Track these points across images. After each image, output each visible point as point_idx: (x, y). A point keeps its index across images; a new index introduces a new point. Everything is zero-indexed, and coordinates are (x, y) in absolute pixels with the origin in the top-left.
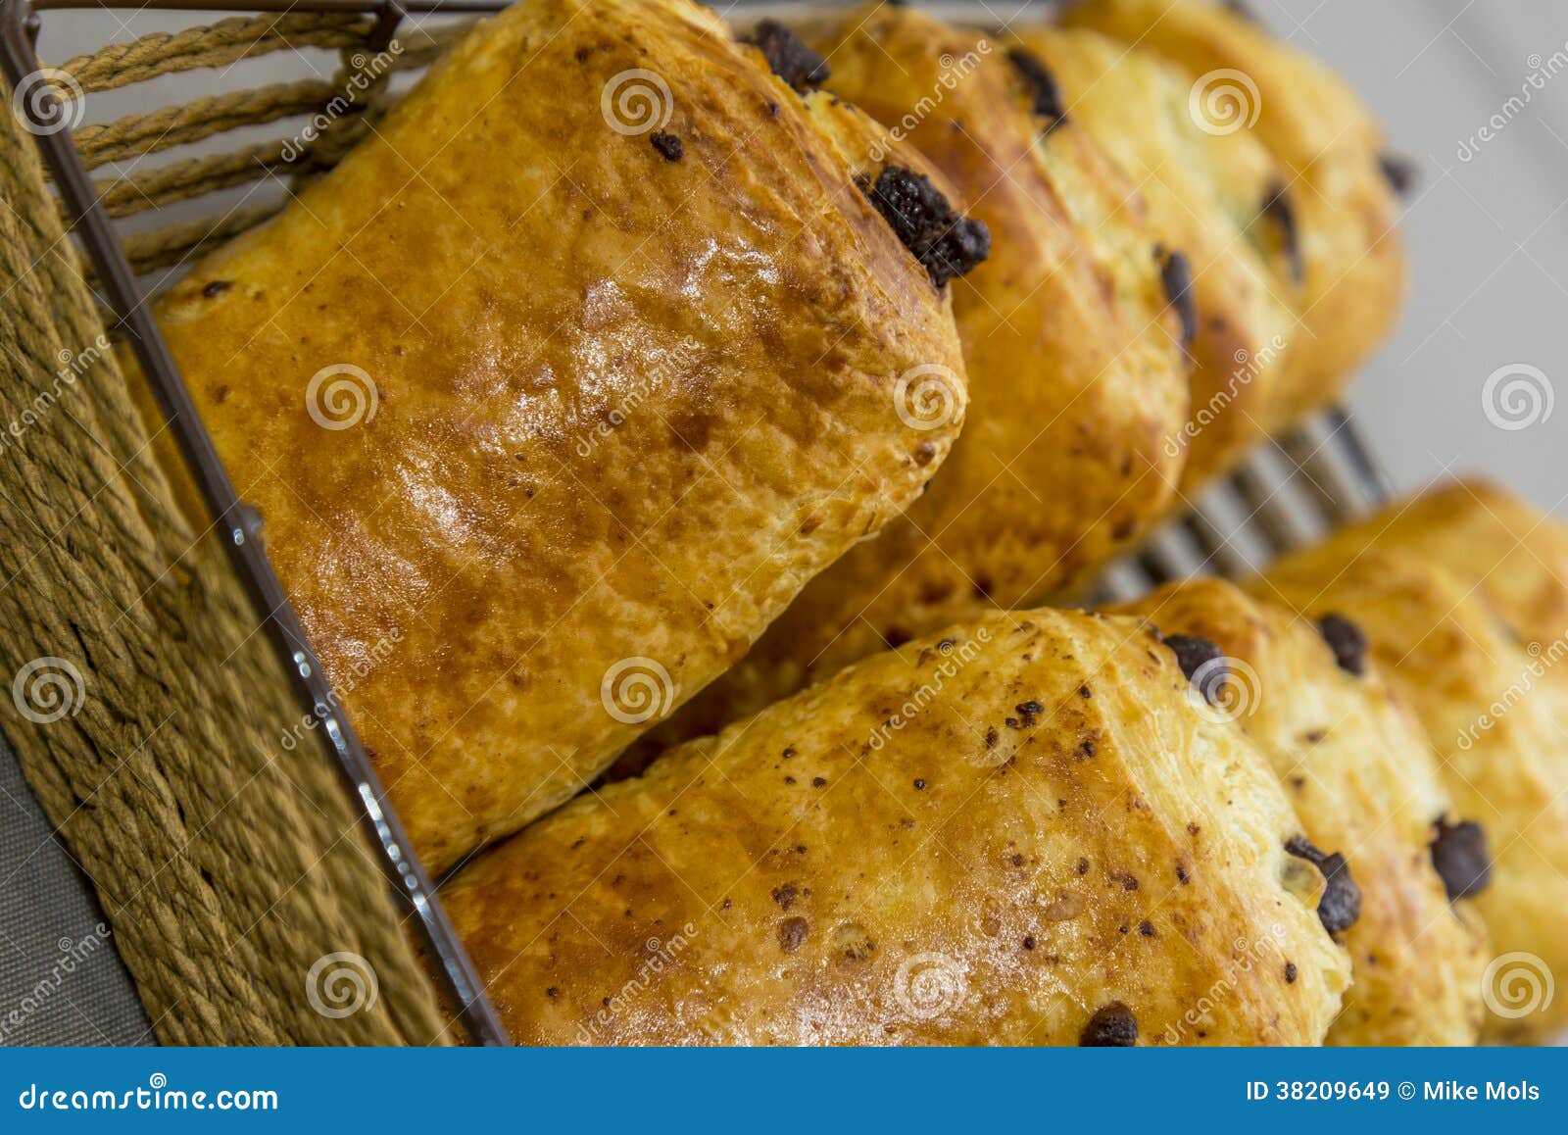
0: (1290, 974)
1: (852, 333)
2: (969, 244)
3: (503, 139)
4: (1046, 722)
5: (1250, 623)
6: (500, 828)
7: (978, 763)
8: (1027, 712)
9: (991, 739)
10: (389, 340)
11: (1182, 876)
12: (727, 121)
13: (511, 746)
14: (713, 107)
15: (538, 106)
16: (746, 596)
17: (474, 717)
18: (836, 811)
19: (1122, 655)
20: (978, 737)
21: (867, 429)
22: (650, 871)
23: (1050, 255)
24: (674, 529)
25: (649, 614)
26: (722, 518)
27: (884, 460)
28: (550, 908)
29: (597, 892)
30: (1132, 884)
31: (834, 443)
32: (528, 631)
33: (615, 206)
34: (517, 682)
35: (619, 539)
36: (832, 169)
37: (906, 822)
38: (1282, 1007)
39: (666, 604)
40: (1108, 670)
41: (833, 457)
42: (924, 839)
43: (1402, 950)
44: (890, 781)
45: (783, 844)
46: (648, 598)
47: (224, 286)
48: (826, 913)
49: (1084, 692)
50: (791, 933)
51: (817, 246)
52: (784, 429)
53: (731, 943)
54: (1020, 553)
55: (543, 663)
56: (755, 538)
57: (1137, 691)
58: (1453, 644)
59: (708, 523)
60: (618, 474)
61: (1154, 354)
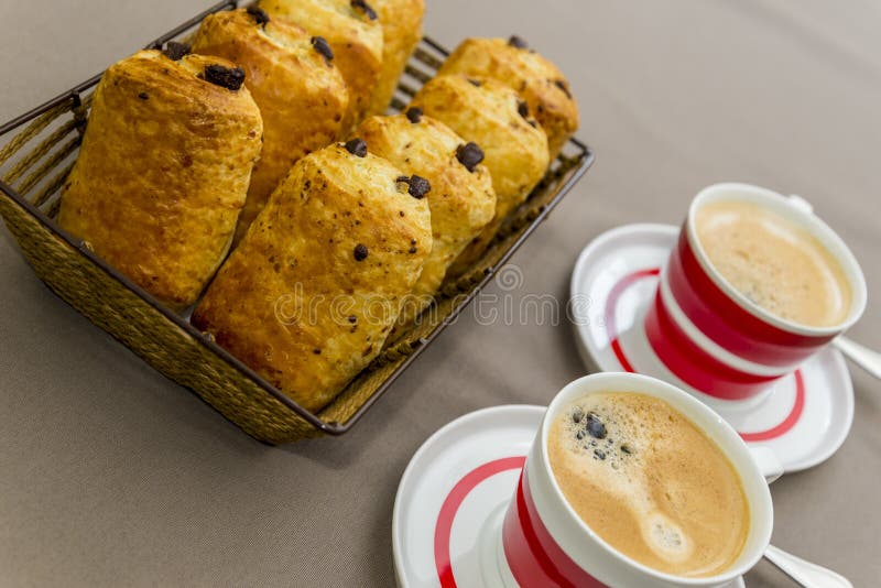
0: (402, 214)
1: (211, 117)
2: (238, 75)
3: (109, 114)
4: (313, 185)
5: (380, 125)
6: (205, 277)
7: (301, 204)
8: (308, 184)
9: (302, 196)
10: (107, 178)
11: (361, 205)
12: (155, 81)
13: (191, 258)
14: (151, 80)
15: (113, 103)
16: (228, 192)
17: (176, 256)
18: (276, 232)
19: (328, 156)
20: (299, 197)
21: (231, 137)
22: (241, 270)
23: (275, 61)
24: (198, 187)
25: (205, 209)
26: (208, 177)
27: (241, 141)
28: (222, 291)
29: (232, 282)
30: (349, 214)
31: (224, 145)
32: (177, 229)
33: (139, 118)
34: (182, 243)
35: (185, 196)
36: (189, 78)
37: (292, 227)
38: (404, 223)
39: (207, 205)
40: (325, 163)
41: (226, 148)
42: (297, 229)
43: (454, 189)
44: (284, 218)
45: (267, 247)
46: (202, 206)
47: (70, 184)
48: (281, 259)
49: (319, 172)
50: (277, 268)
51: (191, 100)
52: (209, 148)
53: (265, 277)
54: (312, 139)
55: (185, 235)
56: (220, 177)
57: (334, 164)
58: (454, 96)
59: (205, 181)
60: (176, 181)
61: (320, 69)
